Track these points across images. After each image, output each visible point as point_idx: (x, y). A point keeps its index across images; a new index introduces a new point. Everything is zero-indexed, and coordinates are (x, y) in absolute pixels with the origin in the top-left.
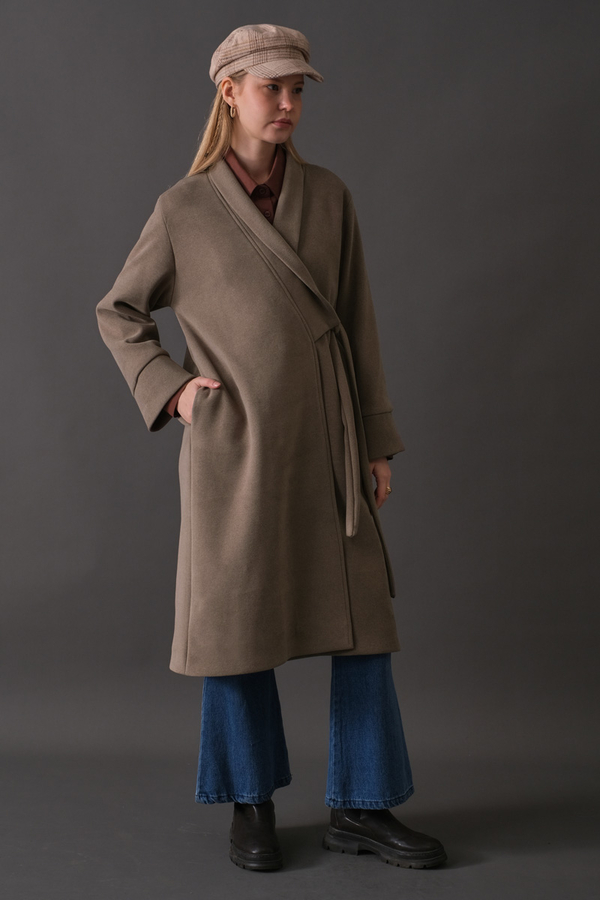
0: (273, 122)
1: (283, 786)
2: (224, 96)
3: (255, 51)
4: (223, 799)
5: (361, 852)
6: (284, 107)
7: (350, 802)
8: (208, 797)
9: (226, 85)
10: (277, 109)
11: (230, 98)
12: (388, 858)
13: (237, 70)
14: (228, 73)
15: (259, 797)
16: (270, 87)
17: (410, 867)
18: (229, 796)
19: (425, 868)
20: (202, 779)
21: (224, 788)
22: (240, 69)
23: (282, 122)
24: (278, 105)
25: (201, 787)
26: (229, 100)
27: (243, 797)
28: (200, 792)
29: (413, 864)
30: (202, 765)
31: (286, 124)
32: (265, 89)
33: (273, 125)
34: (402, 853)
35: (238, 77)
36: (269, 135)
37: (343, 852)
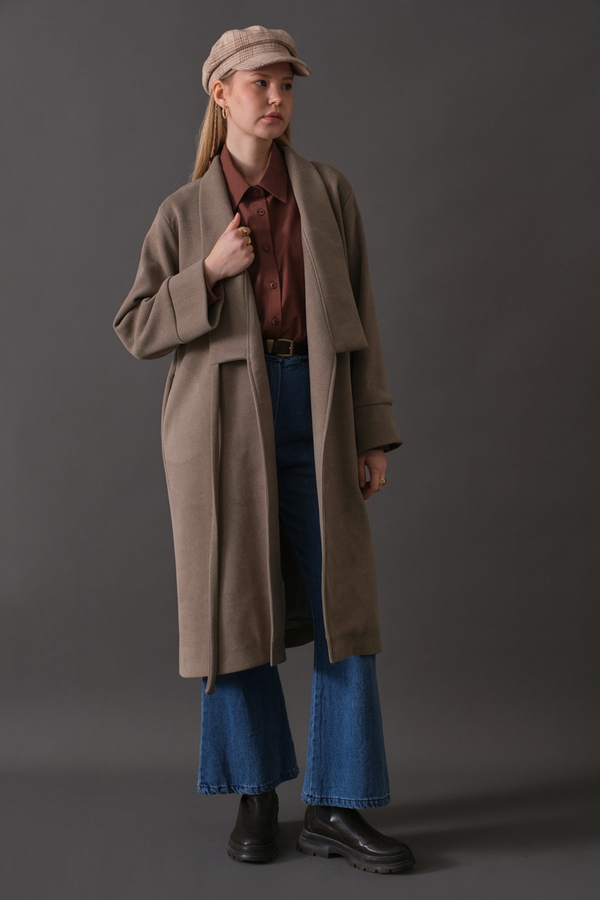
0: (263, 117)
1: (289, 779)
2: (216, 99)
3: (241, 49)
4: (222, 790)
5: (332, 855)
6: (274, 100)
7: (327, 799)
8: (209, 788)
9: (217, 88)
10: (266, 104)
11: (221, 100)
12: (355, 861)
13: (225, 71)
14: (218, 76)
15: (259, 788)
16: (259, 83)
17: (376, 872)
18: (229, 787)
19: (390, 872)
20: (202, 770)
21: (225, 779)
22: (228, 69)
23: (272, 116)
24: (267, 100)
25: (202, 778)
26: (220, 102)
27: (243, 788)
28: (201, 783)
29: (379, 868)
30: (203, 756)
31: (277, 117)
32: (253, 86)
33: (263, 120)
34: (369, 857)
35: (226, 78)
36: (261, 131)
37: (315, 855)
